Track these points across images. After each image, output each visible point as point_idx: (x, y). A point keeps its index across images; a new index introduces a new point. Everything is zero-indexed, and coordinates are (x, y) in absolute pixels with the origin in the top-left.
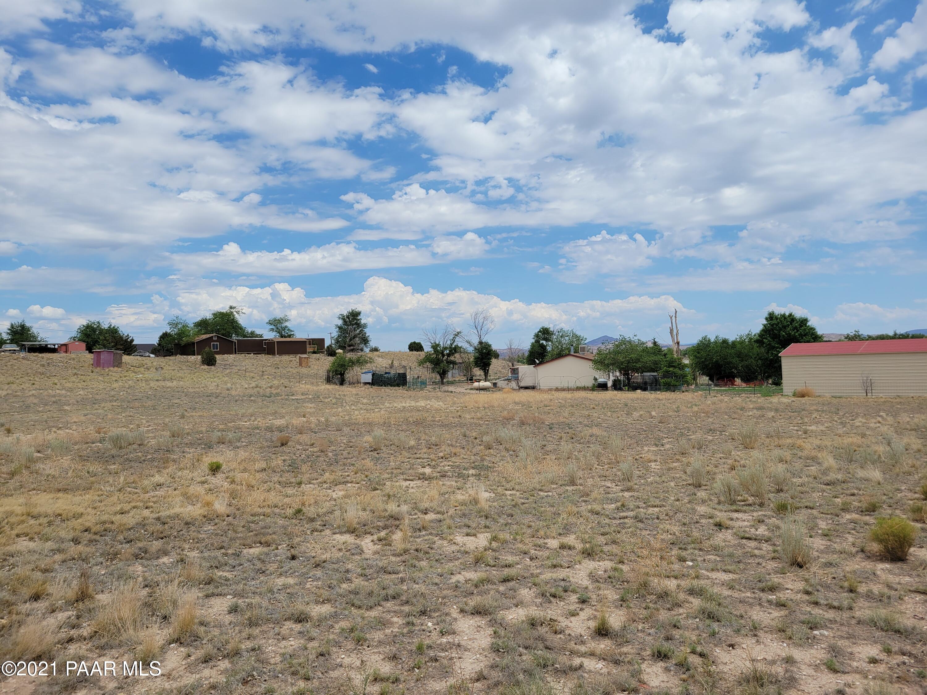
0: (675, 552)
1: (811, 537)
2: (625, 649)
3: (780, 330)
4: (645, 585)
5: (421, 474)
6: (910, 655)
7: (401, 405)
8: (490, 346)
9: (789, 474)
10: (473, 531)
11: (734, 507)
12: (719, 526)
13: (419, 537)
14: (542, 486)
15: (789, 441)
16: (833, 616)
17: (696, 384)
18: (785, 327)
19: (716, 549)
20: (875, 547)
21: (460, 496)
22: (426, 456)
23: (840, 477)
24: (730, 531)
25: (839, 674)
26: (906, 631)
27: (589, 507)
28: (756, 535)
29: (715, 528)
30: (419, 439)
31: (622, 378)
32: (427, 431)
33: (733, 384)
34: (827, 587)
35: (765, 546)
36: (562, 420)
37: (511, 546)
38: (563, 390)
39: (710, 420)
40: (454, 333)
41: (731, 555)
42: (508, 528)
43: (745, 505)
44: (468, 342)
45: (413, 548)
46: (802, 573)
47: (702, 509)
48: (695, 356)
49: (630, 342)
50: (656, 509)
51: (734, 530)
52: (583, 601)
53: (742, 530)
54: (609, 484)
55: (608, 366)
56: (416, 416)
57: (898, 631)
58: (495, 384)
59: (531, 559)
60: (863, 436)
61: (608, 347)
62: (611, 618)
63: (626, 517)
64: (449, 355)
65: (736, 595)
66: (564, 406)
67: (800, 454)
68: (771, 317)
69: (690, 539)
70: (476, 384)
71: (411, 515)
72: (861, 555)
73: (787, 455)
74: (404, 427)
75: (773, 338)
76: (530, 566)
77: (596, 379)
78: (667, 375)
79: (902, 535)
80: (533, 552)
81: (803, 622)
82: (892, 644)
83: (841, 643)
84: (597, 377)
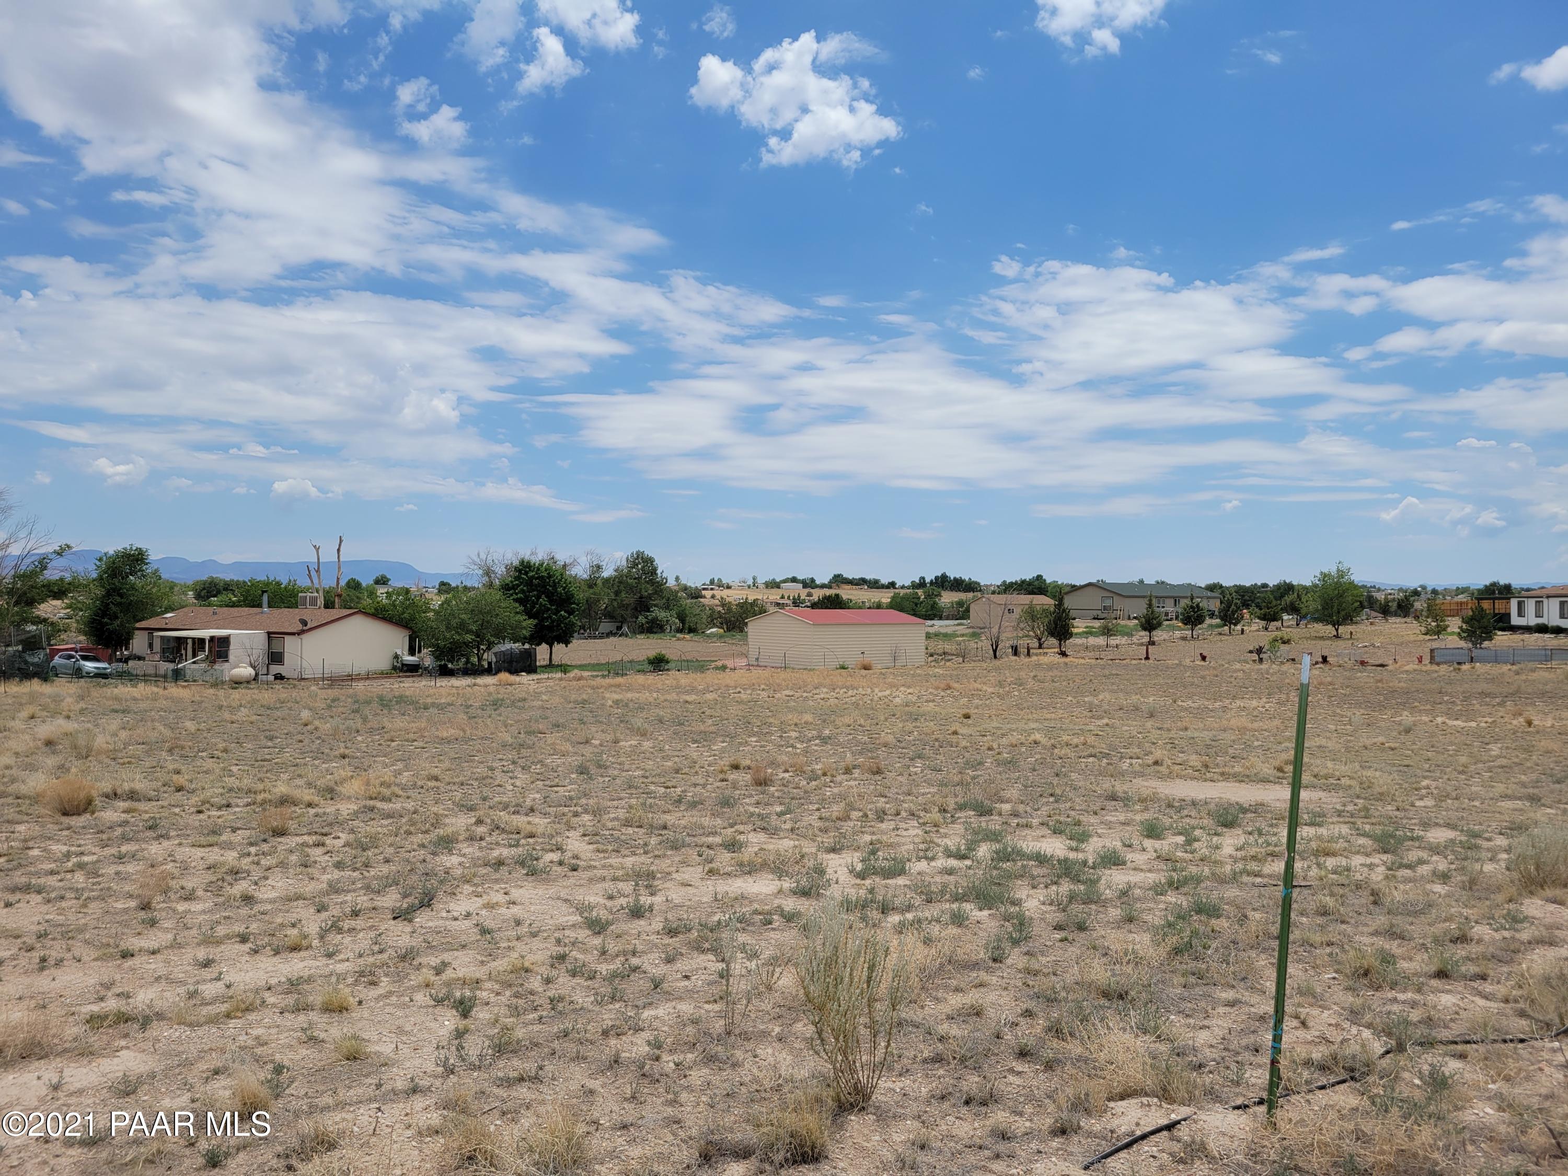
84: (399, 652)
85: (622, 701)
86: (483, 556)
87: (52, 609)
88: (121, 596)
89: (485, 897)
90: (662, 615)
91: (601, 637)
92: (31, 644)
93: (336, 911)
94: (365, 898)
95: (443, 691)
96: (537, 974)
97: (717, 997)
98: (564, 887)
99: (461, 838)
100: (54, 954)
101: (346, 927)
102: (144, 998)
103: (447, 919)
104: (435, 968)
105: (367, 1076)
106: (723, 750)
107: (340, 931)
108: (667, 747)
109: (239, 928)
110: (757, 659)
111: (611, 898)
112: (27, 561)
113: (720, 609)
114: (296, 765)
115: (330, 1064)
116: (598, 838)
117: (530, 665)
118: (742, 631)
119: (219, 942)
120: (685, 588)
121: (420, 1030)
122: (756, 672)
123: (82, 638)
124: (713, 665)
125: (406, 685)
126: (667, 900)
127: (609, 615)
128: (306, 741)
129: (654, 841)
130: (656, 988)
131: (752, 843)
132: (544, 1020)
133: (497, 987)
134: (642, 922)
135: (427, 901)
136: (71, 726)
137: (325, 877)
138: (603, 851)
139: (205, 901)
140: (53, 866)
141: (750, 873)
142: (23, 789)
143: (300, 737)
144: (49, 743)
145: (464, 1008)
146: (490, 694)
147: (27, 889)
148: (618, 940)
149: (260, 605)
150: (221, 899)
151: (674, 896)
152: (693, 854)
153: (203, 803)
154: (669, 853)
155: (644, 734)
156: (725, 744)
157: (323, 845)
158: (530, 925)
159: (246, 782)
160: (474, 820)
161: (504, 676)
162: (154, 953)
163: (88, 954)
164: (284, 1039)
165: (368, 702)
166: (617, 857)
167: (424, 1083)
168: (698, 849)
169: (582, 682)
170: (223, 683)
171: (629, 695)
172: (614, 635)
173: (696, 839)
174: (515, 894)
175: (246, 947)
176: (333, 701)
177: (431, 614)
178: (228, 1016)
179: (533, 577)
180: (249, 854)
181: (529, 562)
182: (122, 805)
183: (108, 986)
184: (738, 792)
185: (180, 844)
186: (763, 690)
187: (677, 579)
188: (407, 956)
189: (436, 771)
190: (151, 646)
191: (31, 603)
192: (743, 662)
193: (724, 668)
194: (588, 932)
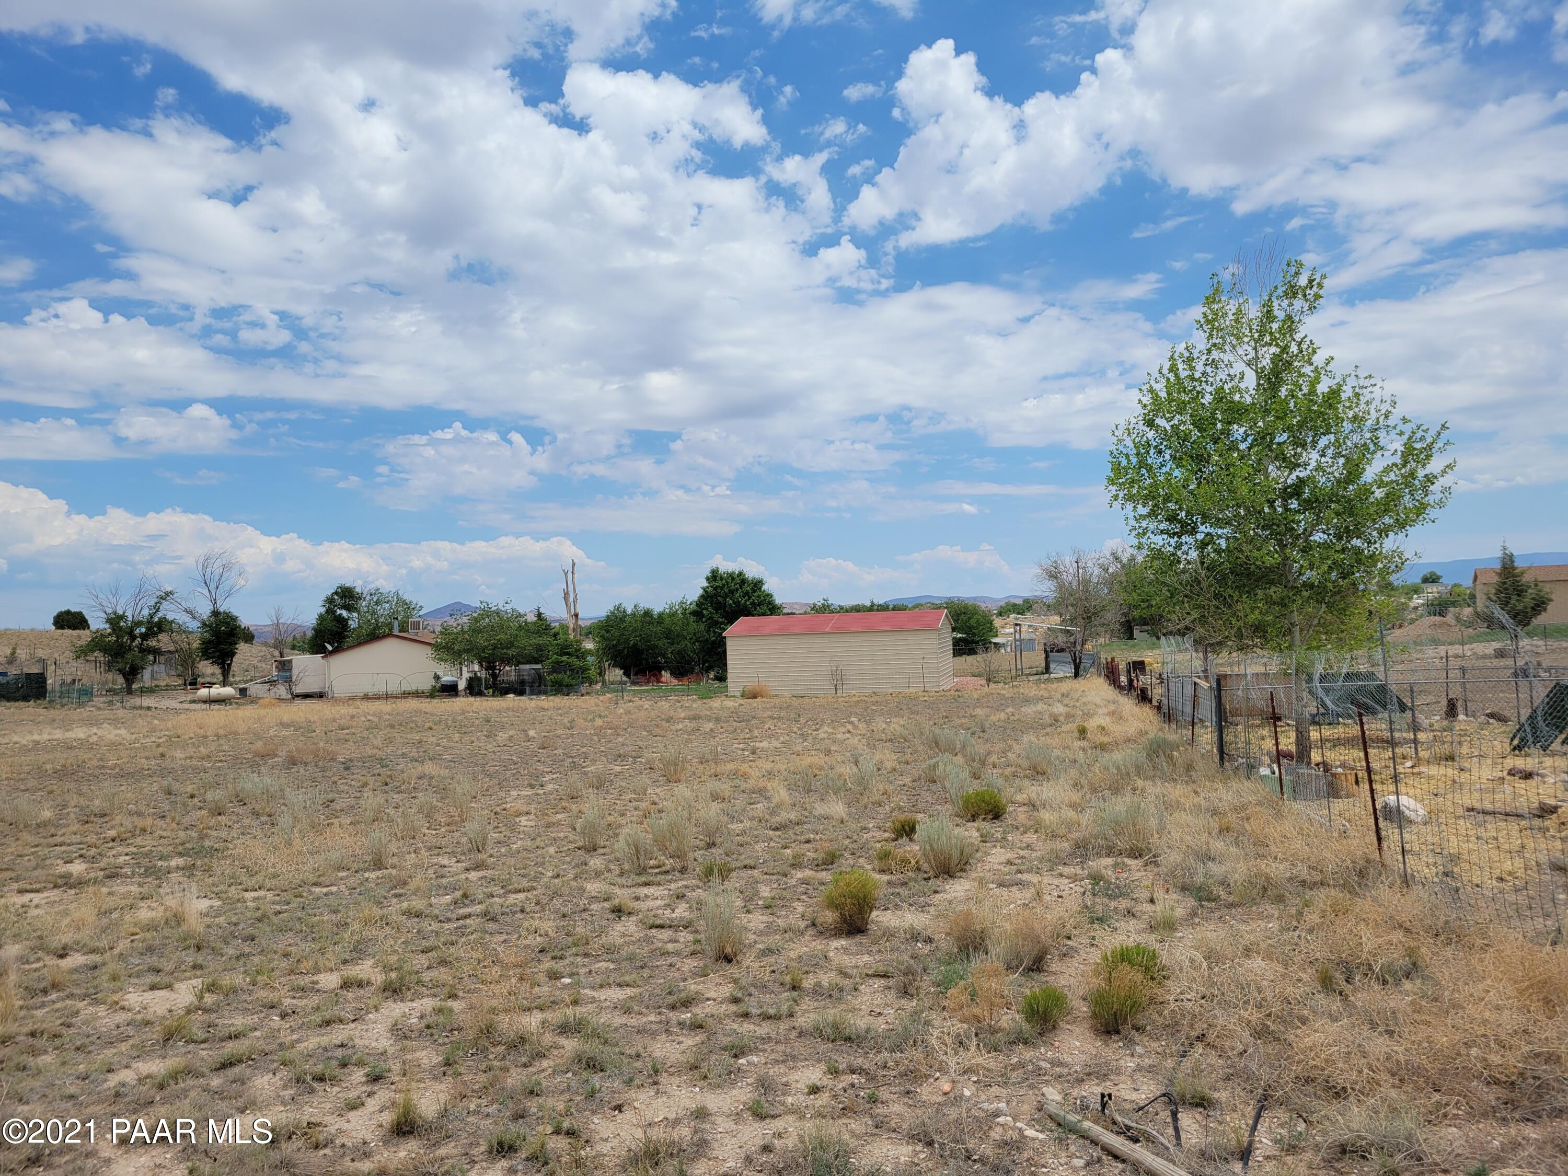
0: (548, 964)
1: (748, 912)
2: (442, 1152)
3: (726, 596)
4: (488, 1030)
5: (62, 877)
6: (859, 1071)
7: (29, 738)
8: (235, 619)
9: (726, 818)
10: (167, 979)
11: (643, 879)
12: (618, 911)
13: (43, 1005)
14: (319, 876)
15: (730, 766)
16: (766, 1030)
17: (604, 682)
18: (732, 592)
19: (609, 950)
20: (830, 917)
21: (145, 914)
22: (77, 838)
23: (793, 816)
24: (634, 918)
25: (768, 1121)
26: (858, 1037)
27: (405, 905)
28: (672, 920)
29: (612, 916)
30: (65, 806)
31: (483, 674)
32: (85, 789)
33: (659, 681)
34: (763, 987)
35: (685, 936)
36: (369, 751)
37: (246, 997)
38: (377, 697)
39: (620, 739)
40: (159, 593)
41: (631, 958)
42: (241, 963)
43: (660, 873)
44: (189, 612)
45: (25, 1030)
46: (732, 970)
47: (593, 887)
48: (602, 636)
49: (498, 613)
50: (521, 896)
51: (640, 916)
52: (375, 1079)
53: (652, 913)
54: (445, 861)
55: (459, 654)
56: (61, 758)
57: (848, 1039)
58: (243, 692)
59: (283, 1016)
60: (828, 752)
61: (460, 621)
62: (423, 1101)
63: (469, 916)
64: (145, 637)
65: (633, 1021)
66: (377, 727)
67: (744, 785)
68: (714, 576)
69: (570, 939)
70: (203, 692)
71: (28, 962)
72: (811, 931)
73: (724, 787)
74: (32, 783)
75: (716, 609)
76: (279, 1030)
77: (437, 678)
78: (557, 667)
79: (861, 895)
80: (287, 1002)
81: (725, 1049)
82: (840, 1059)
83: (773, 1071)
84: (440, 673)
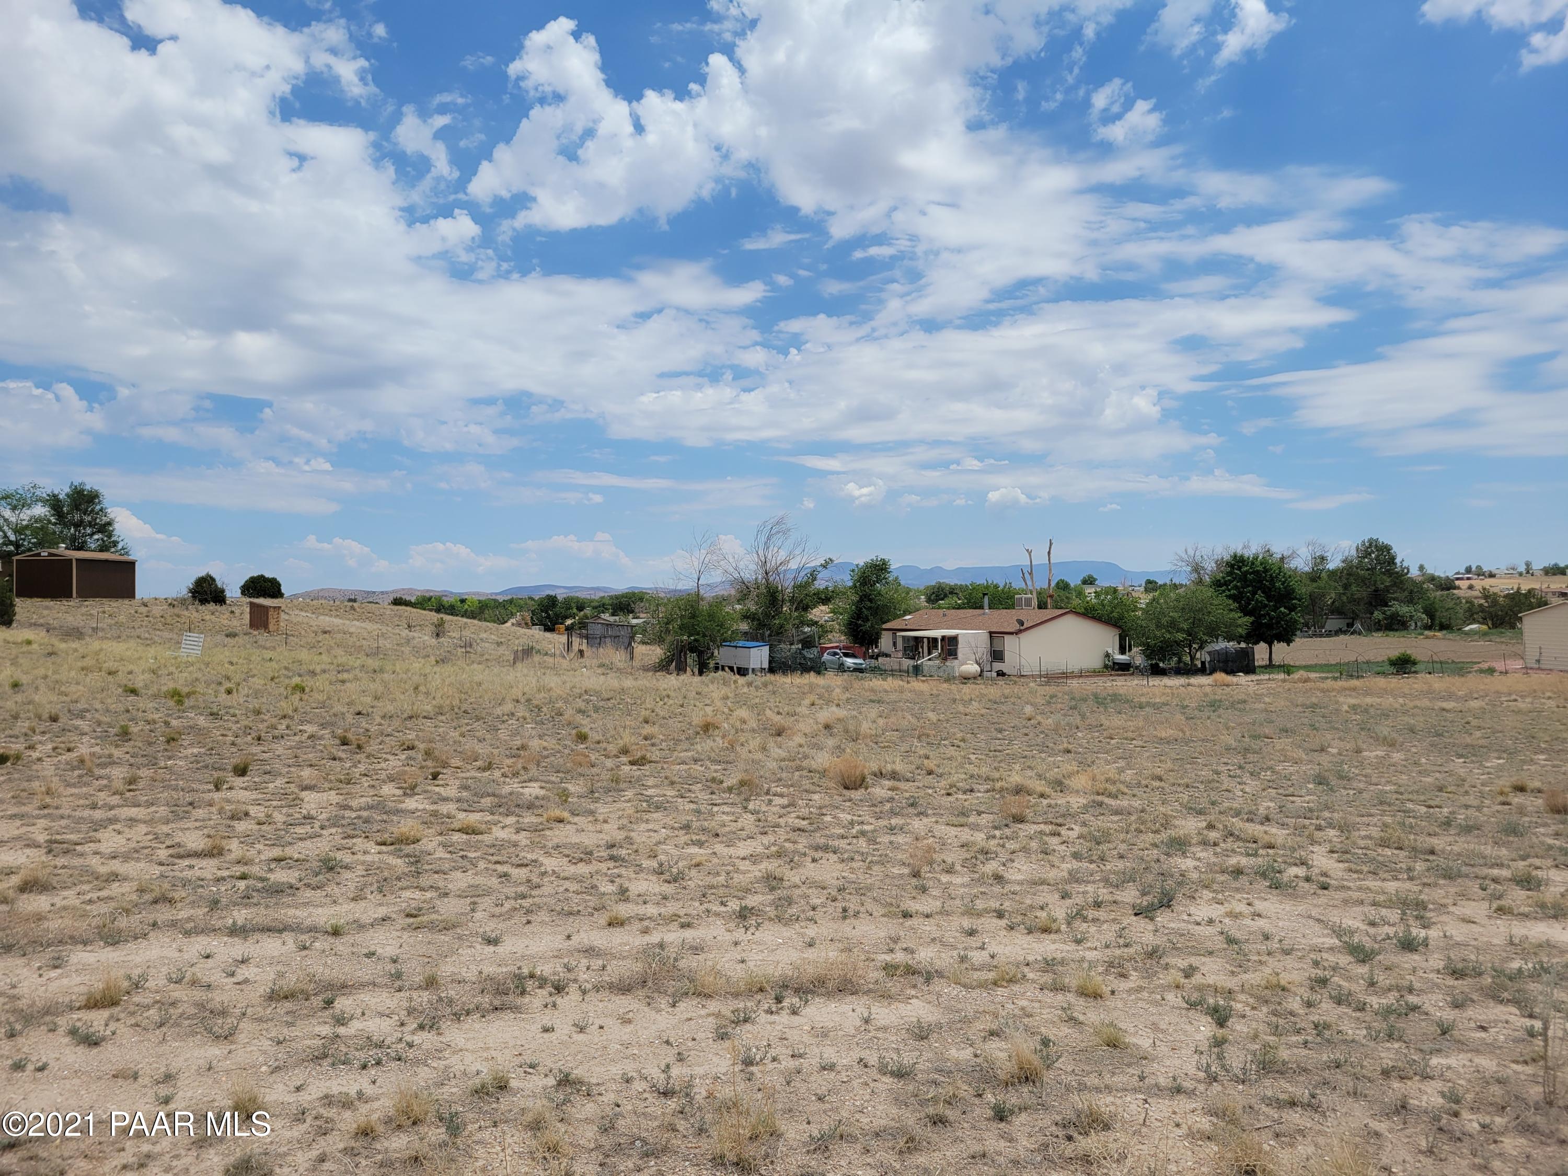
77: (1108, 656)
84: (1110, 651)
85: (1359, 705)
86: (1191, 553)
87: (820, 613)
88: (871, 601)
89: (1226, 905)
90: (1404, 610)
91: (1329, 634)
92: (808, 643)
93: (1079, 900)
94: (1105, 891)
95: (1156, 690)
96: (1296, 995)
97: (1527, 1058)
98: (1315, 906)
99: (1194, 841)
100: (852, 907)
101: (1090, 917)
102: (925, 955)
103: (1189, 922)
104: (1183, 970)
105: (1129, 1065)
106: (1500, 768)
107: (1085, 919)
108: (1423, 760)
109: (995, 904)
110: (1538, 661)
111: (1373, 924)
112: (802, 574)
113: (1482, 601)
114: (1025, 757)
115: (1092, 1047)
116: (1349, 856)
117: (1247, 665)
118: (1513, 627)
119: (979, 915)
120: (1432, 579)
121: (1175, 1030)
122: (1536, 677)
123: (843, 638)
124: (1476, 667)
125: (1119, 684)
126: (1445, 936)
127: (1337, 611)
128: (1031, 735)
129: (1419, 866)
130: (1444, 1033)
131: (1554, 881)
132: (1309, 1045)
133: (1251, 1001)
134: (1416, 957)
135: (1166, 902)
136: (841, 713)
137: (1065, 866)
138: (1356, 872)
139: (963, 876)
140: (842, 831)
141: (1555, 917)
142: (814, 765)
143: (1025, 731)
144: (827, 727)
145: (1221, 1017)
146: (1206, 695)
147: (825, 848)
148: (1388, 972)
149: (982, 607)
150: (976, 876)
151: (1454, 932)
152: (1474, 887)
153: (951, 786)
154: (1442, 882)
155: (1392, 744)
156: (1501, 761)
157: (1059, 835)
158: (1281, 941)
159: (984, 770)
160: (1204, 824)
161: (1220, 676)
162: (927, 916)
163: (878, 911)
164: (1046, 1014)
165: (1085, 700)
166: (1375, 880)
167: (1188, 1085)
168: (1479, 881)
169: (1309, 685)
170: (954, 678)
171: (1369, 700)
172: (1345, 632)
173: (1476, 870)
174: (1259, 906)
175: (1003, 923)
176: (1051, 697)
177: (1139, 613)
178: (995, 983)
179: (1247, 572)
180: (994, 837)
181: (1242, 556)
182: (888, 783)
183: (896, 940)
184: (1527, 819)
185: (937, 822)
186: (1549, 698)
187: (1421, 568)
188: (1153, 954)
189: (1158, 771)
190: (895, 644)
191: (806, 608)
192: (1518, 664)
193: (1491, 671)
194: (1350, 959)
